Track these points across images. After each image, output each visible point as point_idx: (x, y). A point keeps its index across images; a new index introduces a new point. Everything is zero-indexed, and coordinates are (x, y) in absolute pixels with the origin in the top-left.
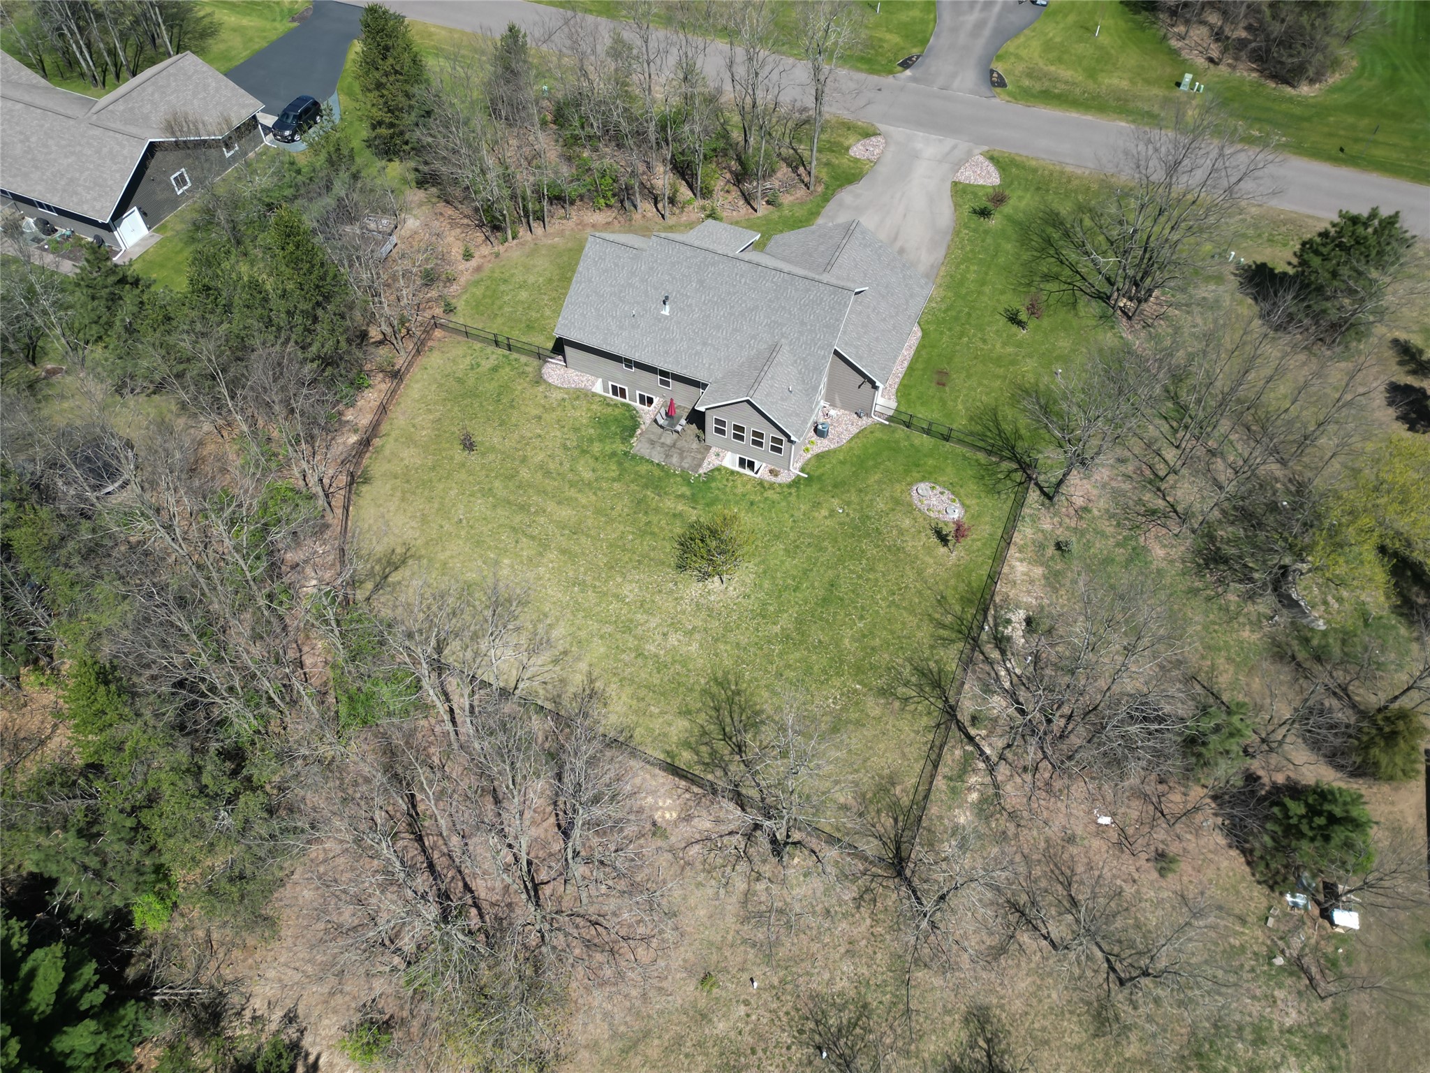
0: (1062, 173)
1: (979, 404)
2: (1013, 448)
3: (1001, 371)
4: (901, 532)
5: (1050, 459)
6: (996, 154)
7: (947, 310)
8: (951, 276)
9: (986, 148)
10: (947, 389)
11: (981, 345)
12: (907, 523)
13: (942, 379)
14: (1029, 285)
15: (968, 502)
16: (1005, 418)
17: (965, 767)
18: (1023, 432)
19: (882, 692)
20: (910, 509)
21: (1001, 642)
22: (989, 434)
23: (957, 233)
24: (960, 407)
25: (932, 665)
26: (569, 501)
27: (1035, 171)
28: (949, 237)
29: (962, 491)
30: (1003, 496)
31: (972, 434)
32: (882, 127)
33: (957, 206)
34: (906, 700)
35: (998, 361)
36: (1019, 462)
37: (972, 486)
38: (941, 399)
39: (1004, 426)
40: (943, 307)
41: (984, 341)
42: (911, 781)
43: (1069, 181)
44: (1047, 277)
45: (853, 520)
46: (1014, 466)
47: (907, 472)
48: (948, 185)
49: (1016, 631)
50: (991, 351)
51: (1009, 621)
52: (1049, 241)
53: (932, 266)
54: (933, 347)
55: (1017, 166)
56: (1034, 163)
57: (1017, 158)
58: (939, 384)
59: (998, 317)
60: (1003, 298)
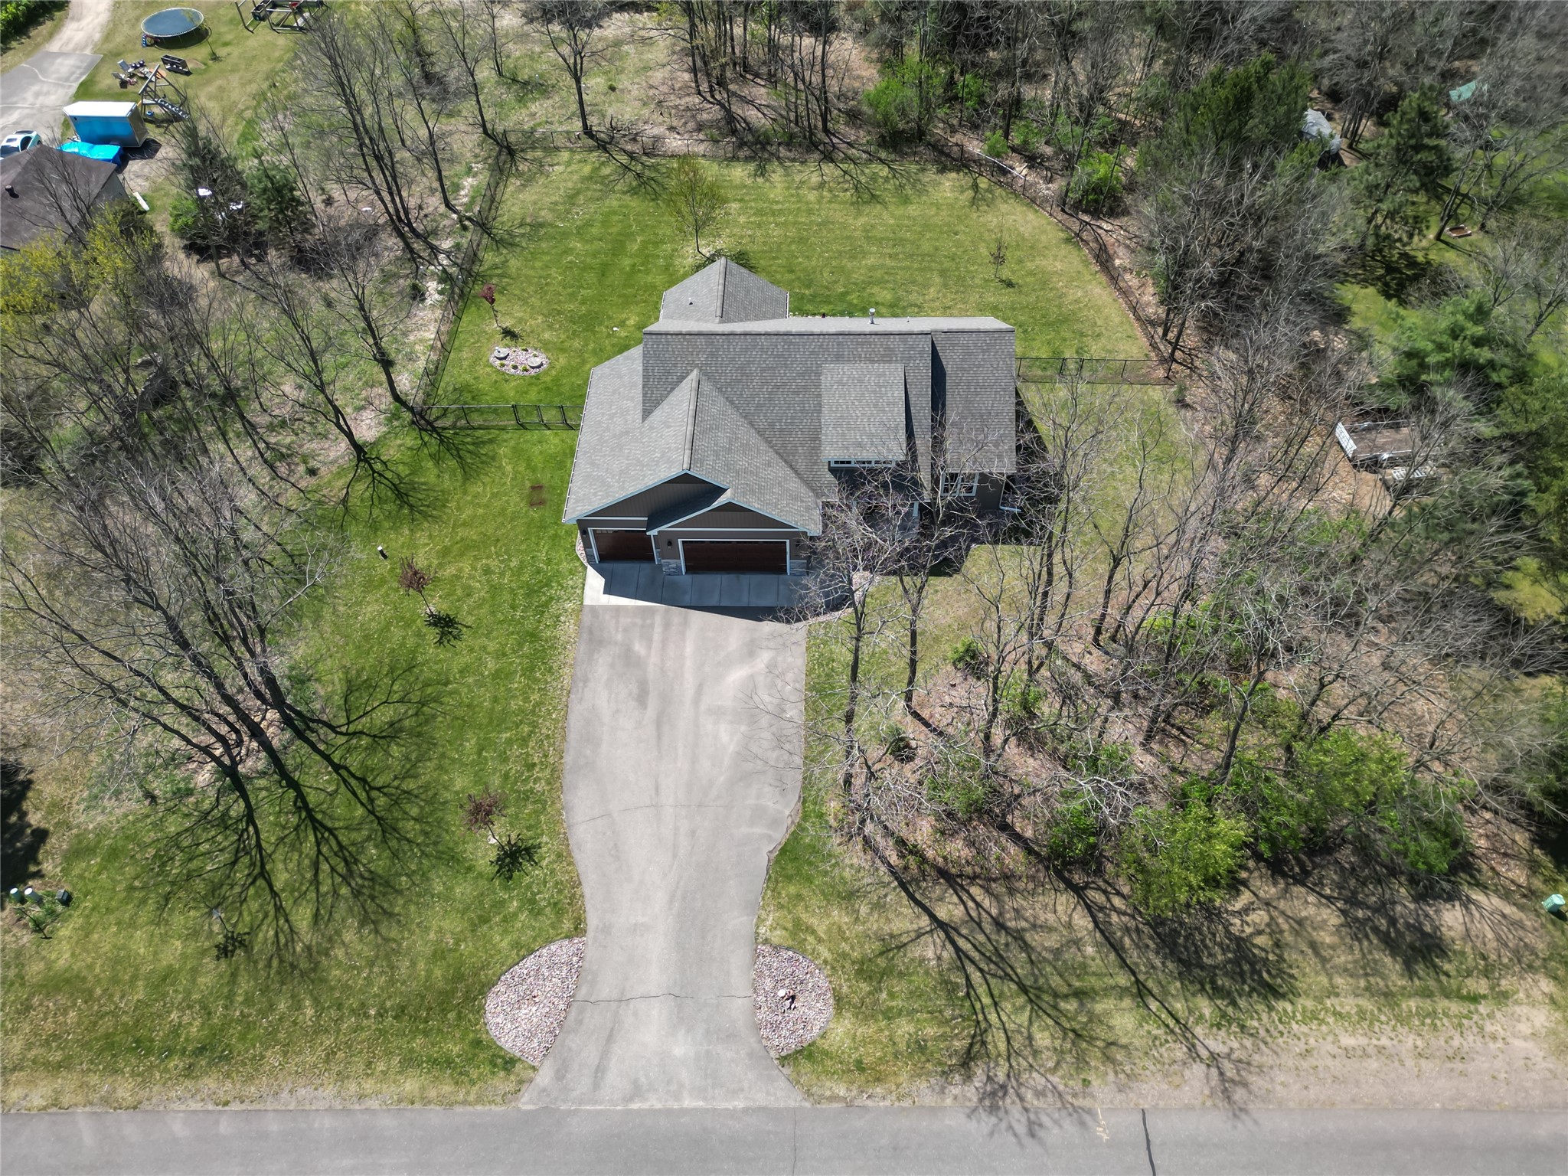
0: (342, 1077)
1: (487, 480)
2: (442, 441)
3: (462, 532)
4: (551, 327)
5: (399, 448)
6: (501, 1083)
7: (546, 605)
8: (550, 670)
9: (527, 1102)
10: (528, 484)
11: (493, 563)
12: (547, 336)
13: (537, 495)
14: (422, 703)
15: (488, 369)
16: (453, 473)
17: (469, 206)
18: (430, 464)
19: (541, 225)
20: (546, 346)
21: (446, 279)
22: (470, 447)
23: (555, 778)
24: (509, 468)
25: (505, 251)
26: (872, 268)
27: (410, 1061)
28: (568, 759)
29: (494, 377)
30: (451, 388)
31: (491, 441)
32: (782, 1086)
33: (564, 856)
34: (521, 225)
35: (467, 547)
36: (434, 429)
37: (483, 386)
38: (534, 470)
39: (453, 463)
40: (554, 608)
41: (487, 571)
42: (509, 189)
43: (330, 1054)
44: (390, 734)
45: (601, 324)
46: (439, 424)
47: (556, 380)
48: (593, 920)
49: (432, 286)
50: (476, 558)
51: (441, 293)
52: (387, 829)
53: (586, 681)
54: (555, 536)
55: (449, 1063)
56: (410, 1085)
57: (447, 1088)
58: (541, 487)
59: (469, 620)
60: (466, 659)
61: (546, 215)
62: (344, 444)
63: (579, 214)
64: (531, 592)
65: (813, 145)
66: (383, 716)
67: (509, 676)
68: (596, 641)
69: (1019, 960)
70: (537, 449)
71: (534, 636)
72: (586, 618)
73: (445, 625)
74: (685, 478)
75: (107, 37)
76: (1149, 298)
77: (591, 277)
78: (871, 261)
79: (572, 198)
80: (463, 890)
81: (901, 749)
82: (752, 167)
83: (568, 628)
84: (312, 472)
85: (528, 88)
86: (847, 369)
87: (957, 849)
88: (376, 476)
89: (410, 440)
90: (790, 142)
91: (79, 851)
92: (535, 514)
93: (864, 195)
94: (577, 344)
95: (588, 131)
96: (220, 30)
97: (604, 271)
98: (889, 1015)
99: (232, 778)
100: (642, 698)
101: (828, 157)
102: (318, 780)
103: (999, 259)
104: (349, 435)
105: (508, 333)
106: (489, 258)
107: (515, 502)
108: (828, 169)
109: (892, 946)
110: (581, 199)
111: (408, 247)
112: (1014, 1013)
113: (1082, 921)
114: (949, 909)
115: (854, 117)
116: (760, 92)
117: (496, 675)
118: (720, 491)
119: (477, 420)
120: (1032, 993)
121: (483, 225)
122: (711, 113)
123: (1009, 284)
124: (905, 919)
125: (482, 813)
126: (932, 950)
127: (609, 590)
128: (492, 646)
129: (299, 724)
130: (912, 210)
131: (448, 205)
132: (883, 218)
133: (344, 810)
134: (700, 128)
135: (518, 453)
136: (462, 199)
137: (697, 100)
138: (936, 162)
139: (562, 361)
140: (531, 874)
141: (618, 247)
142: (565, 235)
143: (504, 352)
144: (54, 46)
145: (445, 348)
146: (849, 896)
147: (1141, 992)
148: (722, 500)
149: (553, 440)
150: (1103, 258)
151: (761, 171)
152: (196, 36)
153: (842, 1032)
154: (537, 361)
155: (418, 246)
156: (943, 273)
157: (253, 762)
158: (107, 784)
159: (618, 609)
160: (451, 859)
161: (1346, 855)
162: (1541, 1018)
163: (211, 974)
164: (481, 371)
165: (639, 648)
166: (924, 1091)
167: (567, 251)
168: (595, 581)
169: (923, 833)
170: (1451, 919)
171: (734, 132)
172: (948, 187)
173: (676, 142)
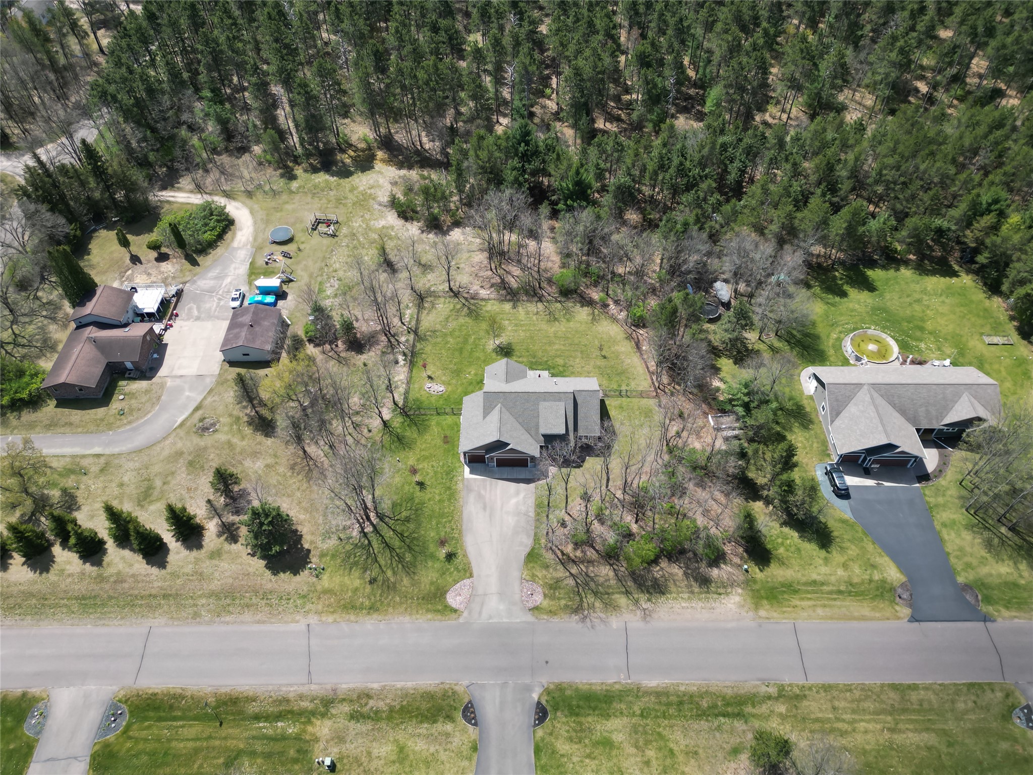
0: (410, 614)
1: (428, 434)
2: (411, 420)
3: (423, 453)
4: (444, 375)
5: (397, 422)
6: (454, 615)
7: (452, 478)
8: (456, 499)
9: (461, 620)
10: (443, 435)
11: (434, 464)
12: (443, 378)
13: (446, 440)
14: (417, 510)
15: (425, 392)
16: (416, 432)
17: (410, 322)
18: (408, 428)
19: (436, 331)
20: (444, 383)
21: (405, 354)
22: (421, 422)
23: (460, 533)
24: (435, 430)
25: (424, 343)
26: (557, 350)
27: (428, 611)
28: (464, 527)
29: (427, 395)
30: (412, 399)
31: (428, 420)
32: (529, 618)
33: (465, 556)
34: (429, 331)
35: (425, 458)
36: (408, 415)
37: (424, 399)
38: (444, 430)
39: (415, 428)
40: (455, 479)
41: (433, 466)
42: (423, 315)
43: (406, 609)
44: (407, 520)
45: (461, 374)
46: (409, 413)
47: (448, 396)
48: (475, 573)
49: (401, 358)
50: (428, 462)
51: (404, 360)
52: (410, 548)
53: (467, 503)
54: (453, 455)
55: (439, 611)
56: (430, 616)
57: (440, 617)
58: (447, 437)
59: (429, 483)
60: (429, 496)
61: (438, 327)
62: (379, 420)
63: (450, 326)
64: (448, 474)
65: (535, 294)
66: (404, 514)
67: (443, 501)
68: (469, 490)
69: (593, 586)
70: (444, 423)
71: (449, 488)
72: (466, 483)
73: (421, 484)
74: (498, 441)
75: (255, 239)
76: (652, 365)
77: (457, 353)
78: (557, 347)
79: (447, 319)
80: (437, 565)
81: (563, 524)
82: (511, 304)
83: (460, 486)
84: (370, 431)
85: (426, 267)
86: (547, 404)
87: (579, 553)
88: (391, 433)
89: (400, 419)
90: (527, 293)
91: (322, 555)
92: (446, 446)
93: (553, 318)
94: (454, 381)
95: (451, 289)
96: (299, 237)
97: (461, 350)
98: (559, 599)
99: (362, 531)
100: (485, 508)
101: (540, 300)
102: (388, 534)
103: (601, 349)
104: (382, 418)
105: (430, 377)
106: (419, 346)
107: (439, 442)
108: (540, 305)
109: (558, 581)
110: (450, 319)
111: (389, 340)
112: (592, 599)
113: (611, 574)
114: (574, 570)
115: (550, 281)
116: (516, 271)
117: (439, 501)
118: (508, 444)
119: (422, 411)
120: (596, 594)
121: (416, 332)
122: (497, 280)
123: (605, 357)
124: (562, 573)
125: (442, 543)
126: (571, 582)
127: (471, 472)
128: (437, 492)
129: (381, 517)
130: (571, 324)
131: (402, 323)
132: (561, 327)
133: (396, 543)
134: (492, 286)
135: (438, 424)
136: (407, 319)
137: (490, 273)
138: (580, 302)
139: (450, 389)
140: (456, 561)
141: (466, 341)
142: (445, 335)
143: (430, 385)
144: (235, 244)
145: (409, 382)
146: (547, 567)
147: (627, 593)
148: (509, 447)
149: (449, 419)
150: (638, 346)
151: (514, 307)
152: (290, 240)
153: (546, 603)
154: (441, 389)
155: (393, 340)
156: (582, 352)
157: (369, 529)
158: (327, 535)
159: (475, 479)
160: (433, 557)
161: (690, 555)
162: (737, 599)
163: (368, 588)
164: (423, 393)
165: (483, 492)
166: (566, 617)
167: (447, 343)
168: (467, 469)
169: (569, 549)
170: (715, 572)
171: (505, 288)
172: (584, 314)
173: (483, 293)
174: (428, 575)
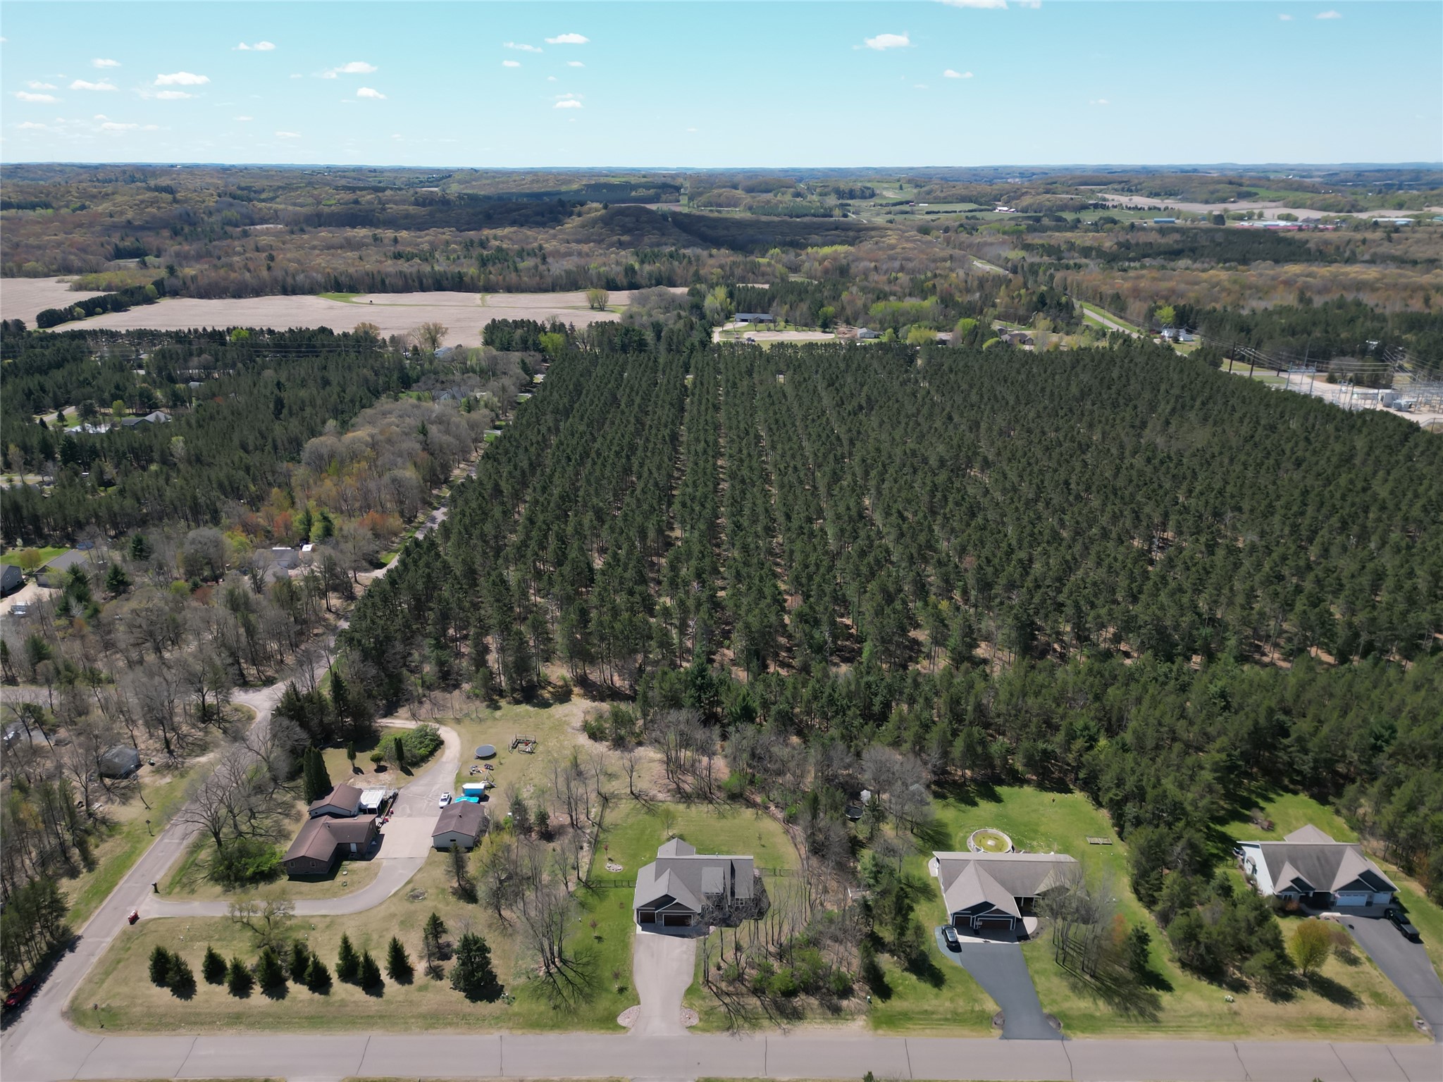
0: (586, 1031)
1: (607, 901)
2: (593, 891)
3: (602, 915)
4: (623, 858)
5: (581, 892)
6: (623, 1031)
7: (627, 933)
8: (628, 949)
9: (629, 1034)
10: (620, 902)
11: (611, 923)
12: (621, 860)
13: (622, 905)
14: (595, 957)
15: (605, 870)
16: (597, 899)
17: (595, 818)
18: (590, 897)
19: (618, 825)
20: (623, 864)
21: (589, 842)
22: (601, 893)
23: (631, 973)
24: (614, 898)
25: (607, 834)
26: (722, 840)
27: (601, 1028)
28: (634, 968)
29: (607, 872)
30: (595, 876)
31: (607, 891)
32: (687, 1033)
33: (634, 989)
34: (611, 825)
35: (604, 919)
36: (591, 888)
37: (604, 875)
38: (621, 898)
39: (597, 897)
41: (610, 925)
42: (607, 813)
43: (583, 1027)
44: (588, 964)
45: (640, 856)
46: (592, 886)
47: (627, 873)
48: (642, 1002)
49: (585, 845)
50: (607, 922)
51: (588, 847)
52: (589, 984)
53: (638, 951)
54: (628, 916)
55: (610, 1028)
56: (603, 1032)
57: (611, 1032)
58: (625, 901)
59: (606, 937)
60: (606, 946)
61: (619, 822)
62: (565, 891)
63: (630, 821)
64: (623, 930)
65: (706, 798)
66: (585, 960)
67: (617, 951)
68: (640, 942)
69: (743, 1012)
70: (623, 892)
71: (624, 941)
72: (637, 937)
73: (599, 939)
74: (666, 896)
75: (461, 755)
76: (803, 851)
77: (634, 842)
79: (628, 815)
80: (610, 996)
81: (719, 968)
82: (685, 805)
83: (632, 939)
85: (611, 776)
86: (706, 868)
87: (731, 989)
89: (584, 891)
90: (698, 796)
91: (514, 989)
92: (622, 910)
93: (722, 816)
94: (631, 862)
95: (632, 793)
96: (501, 753)
97: (638, 840)
98: (712, 1021)
99: (549, 973)
100: (653, 956)
101: (711, 802)
102: (570, 974)
103: (760, 838)
104: (568, 890)
105: (610, 859)
106: (602, 836)
107: (615, 907)
108: (710, 806)
109: (713, 1008)
110: (630, 816)
111: (576, 832)
112: (741, 1021)
113: (759, 1003)
114: (727, 1000)
115: (719, 787)
116: (690, 779)
117: (614, 950)
118: (674, 899)
119: (603, 885)
120: (745, 1018)
121: (600, 825)
122: (673, 786)
123: (762, 845)
124: (717, 1002)
125: (616, 976)
126: (723, 1009)
127: (643, 930)
128: (613, 943)
129: (564, 962)
130: (736, 821)
131: (588, 818)
132: (727, 823)
133: (578, 980)
134: (669, 791)
135: (615, 894)
136: (592, 815)
137: (667, 781)
138: (746, 805)
139: (628, 868)
140: (626, 993)
141: (643, 832)
142: (626, 828)
143: (610, 865)
144: (444, 759)
145: (591, 863)
146: (704, 998)
147: (771, 1018)
148: (675, 902)
149: (625, 891)
150: (793, 838)
151: (688, 807)
152: (494, 756)
153: (700, 1024)
154: (619, 868)
155: (579, 831)
156: (744, 842)
157: (553, 970)
158: (519, 975)
159: (646, 935)
160: (607, 990)
161: (824, 990)
162: (861, 1023)
163: (552, 1013)
164: (603, 871)
165: (652, 944)
166: (718, 1033)
167: (627, 834)
168: (639, 928)
169: (723, 985)
170: (845, 1003)
171: (680, 793)
172: (748, 813)
173: (661, 796)
174: (603, 1004)
